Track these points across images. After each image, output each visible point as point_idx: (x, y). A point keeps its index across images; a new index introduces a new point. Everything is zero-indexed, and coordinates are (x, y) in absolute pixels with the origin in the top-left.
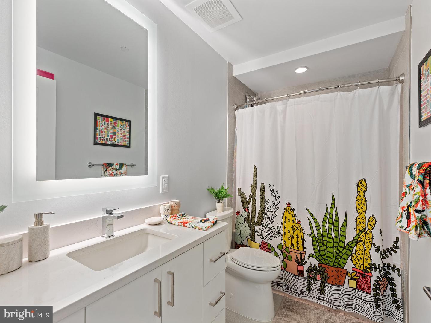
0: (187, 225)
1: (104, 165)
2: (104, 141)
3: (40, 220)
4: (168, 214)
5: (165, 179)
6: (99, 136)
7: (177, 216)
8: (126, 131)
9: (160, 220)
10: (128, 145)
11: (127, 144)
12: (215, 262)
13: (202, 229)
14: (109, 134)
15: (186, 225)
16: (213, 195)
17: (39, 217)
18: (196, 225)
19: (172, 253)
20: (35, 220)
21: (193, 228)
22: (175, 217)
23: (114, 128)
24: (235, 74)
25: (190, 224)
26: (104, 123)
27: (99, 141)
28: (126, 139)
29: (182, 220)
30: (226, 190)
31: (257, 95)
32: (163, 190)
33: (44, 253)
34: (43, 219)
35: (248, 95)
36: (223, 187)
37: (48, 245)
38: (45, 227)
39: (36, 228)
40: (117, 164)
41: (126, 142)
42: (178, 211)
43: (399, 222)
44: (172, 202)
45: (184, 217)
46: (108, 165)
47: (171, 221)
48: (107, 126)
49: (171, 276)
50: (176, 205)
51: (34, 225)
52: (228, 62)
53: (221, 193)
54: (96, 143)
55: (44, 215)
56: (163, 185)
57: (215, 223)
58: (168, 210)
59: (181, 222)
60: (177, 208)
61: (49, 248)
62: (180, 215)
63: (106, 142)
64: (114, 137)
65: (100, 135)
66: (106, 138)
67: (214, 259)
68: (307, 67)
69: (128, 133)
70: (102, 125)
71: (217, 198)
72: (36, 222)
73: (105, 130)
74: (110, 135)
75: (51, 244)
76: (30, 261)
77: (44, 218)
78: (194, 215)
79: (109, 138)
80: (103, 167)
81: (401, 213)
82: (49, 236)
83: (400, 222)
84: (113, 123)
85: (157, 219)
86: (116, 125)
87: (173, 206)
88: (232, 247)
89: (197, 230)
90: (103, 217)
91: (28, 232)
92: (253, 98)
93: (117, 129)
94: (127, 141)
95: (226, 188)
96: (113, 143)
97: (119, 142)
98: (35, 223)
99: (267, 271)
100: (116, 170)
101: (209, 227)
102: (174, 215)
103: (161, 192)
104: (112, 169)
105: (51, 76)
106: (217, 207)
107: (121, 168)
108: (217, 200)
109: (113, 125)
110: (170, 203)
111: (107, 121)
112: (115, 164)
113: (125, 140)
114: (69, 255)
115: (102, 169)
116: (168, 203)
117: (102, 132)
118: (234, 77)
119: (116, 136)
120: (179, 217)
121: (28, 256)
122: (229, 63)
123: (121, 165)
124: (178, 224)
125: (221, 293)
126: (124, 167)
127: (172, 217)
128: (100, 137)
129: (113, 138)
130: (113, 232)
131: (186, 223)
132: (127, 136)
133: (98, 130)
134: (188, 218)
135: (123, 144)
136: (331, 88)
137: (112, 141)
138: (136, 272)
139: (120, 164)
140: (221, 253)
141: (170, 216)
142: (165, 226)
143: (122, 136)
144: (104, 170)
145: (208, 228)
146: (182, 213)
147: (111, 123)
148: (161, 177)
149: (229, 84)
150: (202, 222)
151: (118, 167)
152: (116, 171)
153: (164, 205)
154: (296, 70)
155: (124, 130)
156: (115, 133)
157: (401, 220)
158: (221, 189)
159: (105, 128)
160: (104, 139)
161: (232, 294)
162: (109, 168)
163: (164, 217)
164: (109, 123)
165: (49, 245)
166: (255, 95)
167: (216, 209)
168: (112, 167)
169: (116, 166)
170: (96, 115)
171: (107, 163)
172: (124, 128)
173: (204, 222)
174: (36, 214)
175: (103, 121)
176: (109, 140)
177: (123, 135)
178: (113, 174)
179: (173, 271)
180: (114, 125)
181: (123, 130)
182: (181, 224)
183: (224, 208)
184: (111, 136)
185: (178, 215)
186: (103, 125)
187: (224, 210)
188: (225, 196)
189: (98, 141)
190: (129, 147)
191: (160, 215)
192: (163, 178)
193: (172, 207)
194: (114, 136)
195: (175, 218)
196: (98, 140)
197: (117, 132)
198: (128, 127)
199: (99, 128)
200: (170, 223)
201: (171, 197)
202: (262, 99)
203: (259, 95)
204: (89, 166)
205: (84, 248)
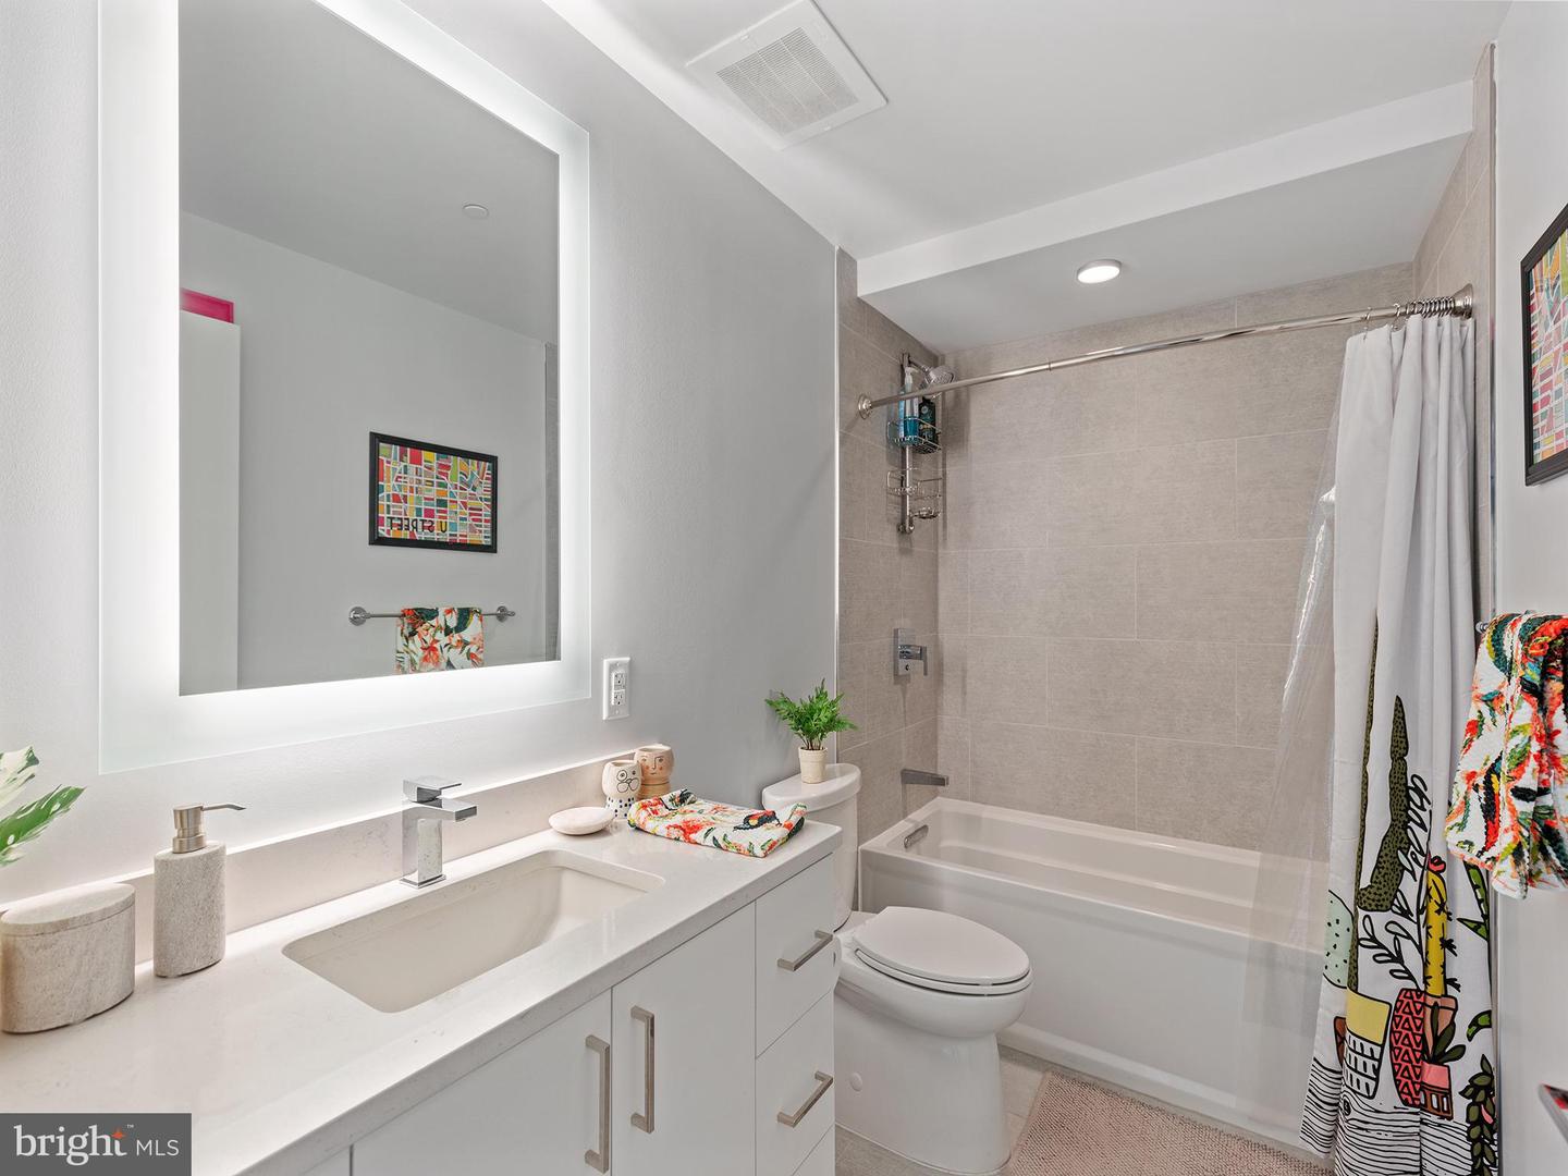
0: (698, 836)
1: (404, 615)
2: (403, 531)
3: (192, 833)
4: (631, 794)
5: (620, 671)
6: (388, 513)
7: (663, 803)
8: (480, 492)
9: (604, 820)
10: (487, 542)
11: (482, 539)
12: (796, 967)
13: (751, 853)
14: (423, 507)
15: (692, 836)
16: (788, 721)
17: (189, 820)
18: (728, 839)
19: (648, 943)
20: (175, 833)
21: (719, 847)
22: (654, 808)
23: (440, 485)
24: (862, 292)
25: (707, 835)
26: (406, 466)
27: (388, 532)
28: (481, 521)
29: (678, 819)
30: (833, 703)
31: (943, 363)
32: (611, 709)
33: (206, 944)
34: (204, 829)
35: (910, 362)
36: (821, 695)
37: (219, 918)
38: (209, 856)
39: (182, 860)
40: (449, 611)
41: (481, 532)
42: (666, 785)
43: (1456, 828)
44: (645, 754)
45: (687, 807)
46: (418, 617)
47: (642, 821)
48: (415, 477)
49: (642, 1027)
50: (659, 764)
51: (171, 849)
52: (837, 248)
53: (815, 717)
54: (377, 540)
55: (205, 815)
56: (613, 691)
57: (795, 830)
58: (629, 782)
59: (676, 827)
60: (661, 774)
61: (223, 928)
62: (672, 800)
63: (412, 533)
64: (440, 517)
65: (392, 509)
66: (411, 518)
67: (793, 959)
68: (1118, 264)
69: (486, 500)
70: (397, 474)
71: (800, 731)
72: (178, 837)
73: (408, 494)
74: (426, 510)
75: (230, 915)
76: (160, 977)
77: (208, 825)
78: (722, 797)
79: (423, 521)
80: (400, 622)
81: (1462, 794)
82: (222, 886)
83: (1462, 826)
84: (435, 465)
85: (591, 816)
86: (446, 475)
87: (648, 768)
88: (855, 908)
89: (732, 856)
90: (404, 812)
91: (150, 871)
92: (928, 372)
93: (450, 488)
94: (486, 528)
95: (832, 696)
96: (436, 536)
97: (458, 533)
98: (177, 842)
99: (983, 995)
100: (448, 632)
101: (775, 843)
102: (651, 800)
103: (605, 717)
104: (432, 629)
105: (222, 310)
106: (804, 766)
107: (462, 625)
108: (803, 741)
109: (435, 473)
110: (638, 755)
111: (416, 460)
112: (441, 612)
113: (477, 526)
114: (293, 950)
115: (399, 629)
116: (631, 757)
117: (396, 499)
118: (859, 300)
119: (445, 512)
120: (669, 804)
121: (152, 956)
122: (841, 251)
123: (465, 615)
124: (665, 834)
125: (818, 1077)
126: (474, 619)
127: (644, 807)
128: (392, 519)
129: (435, 520)
130: (440, 864)
131: (696, 829)
132: (483, 513)
133: (385, 494)
134: (700, 810)
135: (469, 540)
136: (1206, 338)
137: (431, 529)
138: (522, 1017)
139: (459, 609)
140: (818, 934)
141: (636, 805)
142: (623, 838)
143: (468, 512)
144: (406, 632)
145: (771, 848)
146: (678, 793)
147: (430, 469)
148: (606, 663)
149: (840, 326)
150: (752, 827)
151: (453, 622)
152: (446, 634)
153: (616, 765)
154: (1079, 271)
155: (474, 489)
156: (442, 503)
157: (1465, 820)
158: (815, 700)
159: (409, 485)
160: (405, 522)
161: (857, 1075)
162: (424, 626)
163: (615, 805)
164: (422, 467)
165: (223, 918)
166: (935, 360)
167: (797, 771)
168: (434, 622)
169: (448, 617)
170: (377, 439)
171: (416, 609)
172: (476, 483)
173: (757, 826)
174: (181, 812)
175: (401, 460)
176: (423, 528)
177: (471, 509)
178: (437, 646)
179: (651, 1010)
180: (440, 473)
181: (469, 491)
182: (675, 833)
183: (827, 766)
184: (429, 513)
185: (666, 798)
186: (402, 475)
187: (826, 776)
188: (832, 724)
189: (383, 531)
190: (491, 549)
191: (602, 798)
192: (612, 667)
193: (644, 770)
194: (439, 511)
195: (655, 812)
196: (385, 528)
197: (448, 499)
198: (487, 479)
199: (389, 486)
200: (638, 829)
201: (639, 735)
202: (959, 380)
203: (950, 361)
204: (355, 621)
205: (342, 925)
